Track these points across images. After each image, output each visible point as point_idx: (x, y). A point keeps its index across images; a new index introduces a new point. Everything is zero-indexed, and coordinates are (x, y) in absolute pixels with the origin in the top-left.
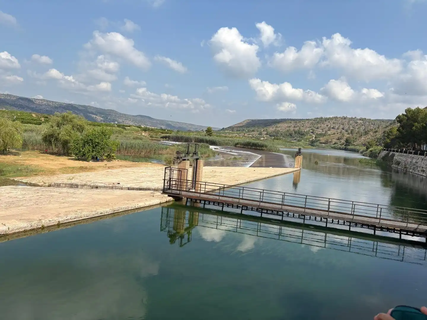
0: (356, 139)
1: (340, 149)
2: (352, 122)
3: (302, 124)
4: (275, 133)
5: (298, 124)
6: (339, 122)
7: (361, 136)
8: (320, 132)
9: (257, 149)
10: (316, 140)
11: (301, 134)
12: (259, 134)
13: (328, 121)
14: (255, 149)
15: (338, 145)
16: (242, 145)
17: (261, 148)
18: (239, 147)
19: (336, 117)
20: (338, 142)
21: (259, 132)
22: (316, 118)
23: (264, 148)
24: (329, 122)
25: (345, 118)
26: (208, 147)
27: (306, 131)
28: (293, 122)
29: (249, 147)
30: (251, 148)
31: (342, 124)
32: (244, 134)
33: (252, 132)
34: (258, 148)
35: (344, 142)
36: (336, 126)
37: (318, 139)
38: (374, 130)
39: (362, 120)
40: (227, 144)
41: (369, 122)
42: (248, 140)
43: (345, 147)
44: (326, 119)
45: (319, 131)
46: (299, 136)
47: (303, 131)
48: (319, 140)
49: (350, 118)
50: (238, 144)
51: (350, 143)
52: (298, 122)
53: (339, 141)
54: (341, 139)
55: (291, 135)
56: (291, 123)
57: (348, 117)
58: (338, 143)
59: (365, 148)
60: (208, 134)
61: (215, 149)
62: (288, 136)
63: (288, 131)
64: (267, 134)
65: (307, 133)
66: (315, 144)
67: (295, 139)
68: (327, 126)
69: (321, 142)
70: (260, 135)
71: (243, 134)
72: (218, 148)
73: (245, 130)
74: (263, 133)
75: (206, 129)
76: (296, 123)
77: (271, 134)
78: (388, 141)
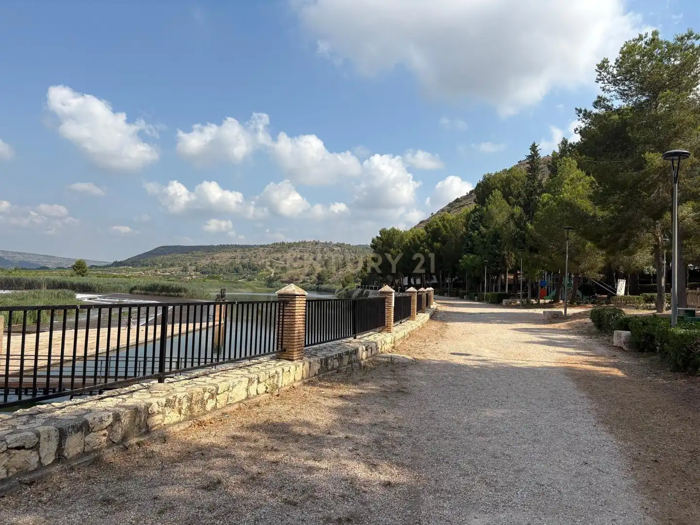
0: (331, 274)
1: (311, 290)
2: (327, 249)
3: (255, 253)
4: (210, 268)
5: (248, 254)
6: (309, 249)
7: (339, 269)
8: (281, 265)
9: (170, 296)
10: (275, 277)
11: (253, 269)
12: (183, 271)
13: (293, 248)
14: (166, 295)
15: (307, 284)
16: (143, 290)
17: (177, 294)
18: (137, 294)
19: (304, 242)
20: (308, 279)
21: (182, 268)
22: (274, 244)
23: (183, 294)
24: (294, 250)
25: (317, 243)
26: (73, 297)
27: (260, 263)
28: (239, 250)
29: (157, 293)
30: (159, 295)
31: (313, 253)
32: (156, 271)
33: (170, 267)
34: (172, 294)
35: (316, 279)
36: (304, 256)
37: (279, 275)
38: (354, 261)
39: (340, 247)
40: (115, 290)
41: (349, 249)
42: (157, 281)
43: (317, 286)
44: (290, 246)
45: (281, 263)
46: (249, 272)
47: (256, 263)
48: (280, 278)
49: (323, 243)
50: (135, 288)
51: (323, 280)
52: (247, 249)
53: (308, 277)
54: (312, 274)
55: (237, 270)
56: (236, 251)
57: (320, 241)
58: (308, 281)
59: (341, 286)
60: (77, 274)
61: (90, 299)
62: (233, 272)
63: (231, 264)
64: (196, 270)
65: (263, 267)
66: (274, 284)
67: (244, 278)
68: (291, 255)
69: (284, 281)
70: (185, 271)
71: (153, 271)
72: (97, 298)
73: (158, 265)
74: (189, 267)
75: (74, 264)
76: (244, 251)
77: (204, 270)
78: (366, 275)
